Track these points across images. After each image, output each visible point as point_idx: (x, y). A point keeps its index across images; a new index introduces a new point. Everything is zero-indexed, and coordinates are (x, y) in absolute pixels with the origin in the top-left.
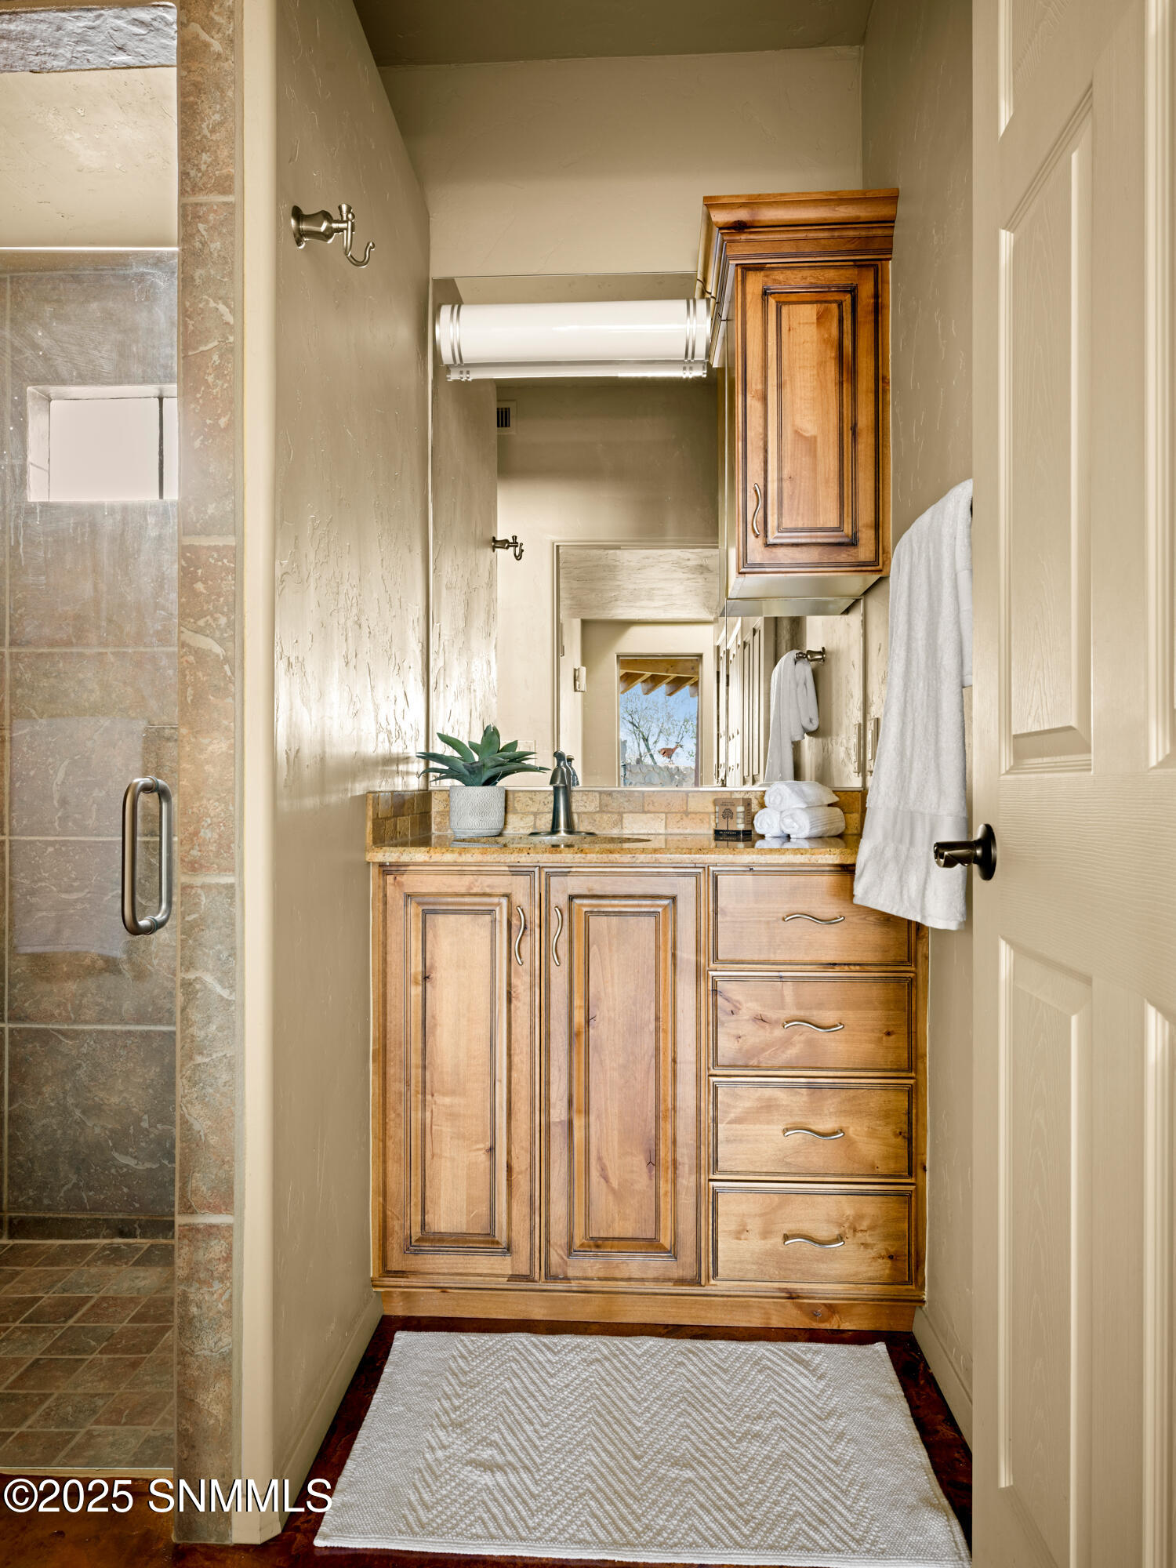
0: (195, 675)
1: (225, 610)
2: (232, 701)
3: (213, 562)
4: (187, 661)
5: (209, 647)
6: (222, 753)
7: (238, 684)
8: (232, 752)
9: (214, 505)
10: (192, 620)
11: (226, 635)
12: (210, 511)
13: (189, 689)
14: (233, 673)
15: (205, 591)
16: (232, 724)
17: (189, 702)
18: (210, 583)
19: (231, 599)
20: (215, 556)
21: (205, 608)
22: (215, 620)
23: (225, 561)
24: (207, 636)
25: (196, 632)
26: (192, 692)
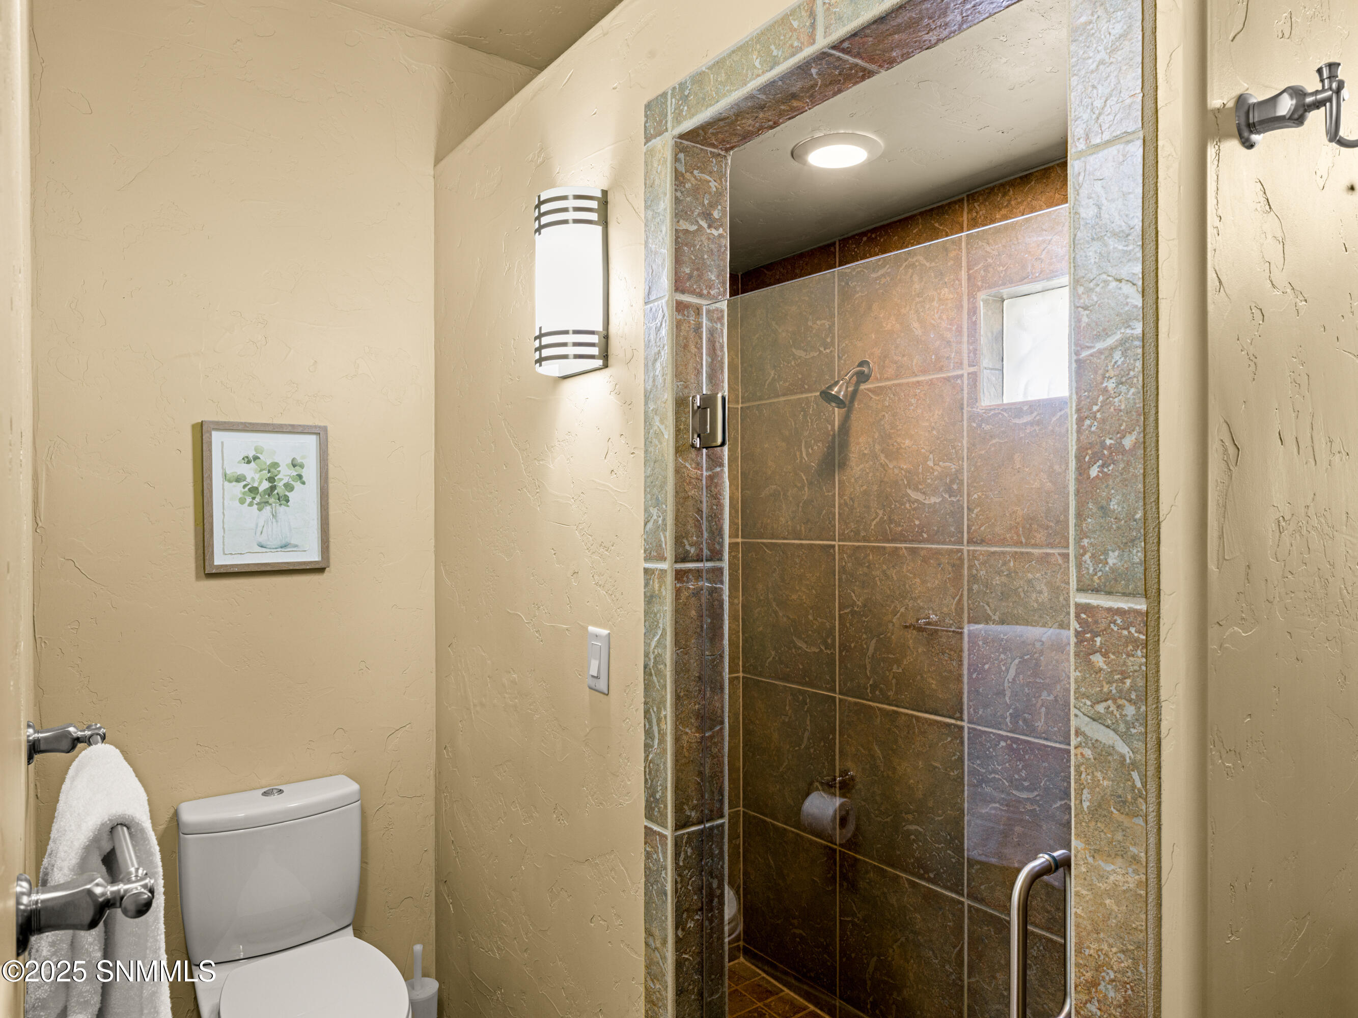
0: (1094, 776)
1: (1133, 696)
2: (1143, 824)
3: (1115, 629)
4: (1082, 754)
5: (1111, 743)
6: (1129, 890)
7: (1152, 798)
8: (1143, 893)
9: (1116, 553)
10: (1089, 703)
11: (1133, 731)
12: (1111, 561)
13: (1085, 791)
14: (1145, 785)
15: (1105, 667)
16: (1143, 855)
17: (1086, 809)
18: (1112, 657)
19: (1141, 683)
20: (1119, 621)
21: (1105, 690)
22: (1119, 707)
23: (1133, 630)
24: (1108, 727)
25: (1094, 720)
26: (1089, 797)
